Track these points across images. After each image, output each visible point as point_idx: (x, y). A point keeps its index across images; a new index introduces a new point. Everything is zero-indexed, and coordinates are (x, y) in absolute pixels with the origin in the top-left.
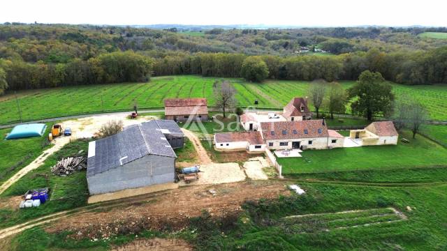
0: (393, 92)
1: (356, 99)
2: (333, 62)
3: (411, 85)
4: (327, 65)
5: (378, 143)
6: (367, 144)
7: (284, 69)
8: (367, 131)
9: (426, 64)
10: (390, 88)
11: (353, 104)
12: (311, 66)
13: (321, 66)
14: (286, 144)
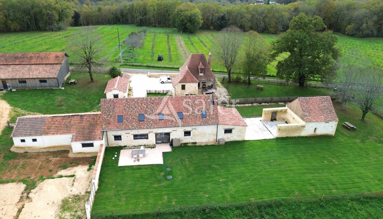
0: (336, 46)
1: (285, 55)
2: (277, 11)
3: (361, 37)
4: (271, 15)
5: (304, 133)
6: (284, 135)
7: (223, 18)
8: (289, 111)
9: (380, 14)
10: (334, 40)
11: (279, 63)
12: (253, 16)
13: (264, 15)
14: (145, 136)
